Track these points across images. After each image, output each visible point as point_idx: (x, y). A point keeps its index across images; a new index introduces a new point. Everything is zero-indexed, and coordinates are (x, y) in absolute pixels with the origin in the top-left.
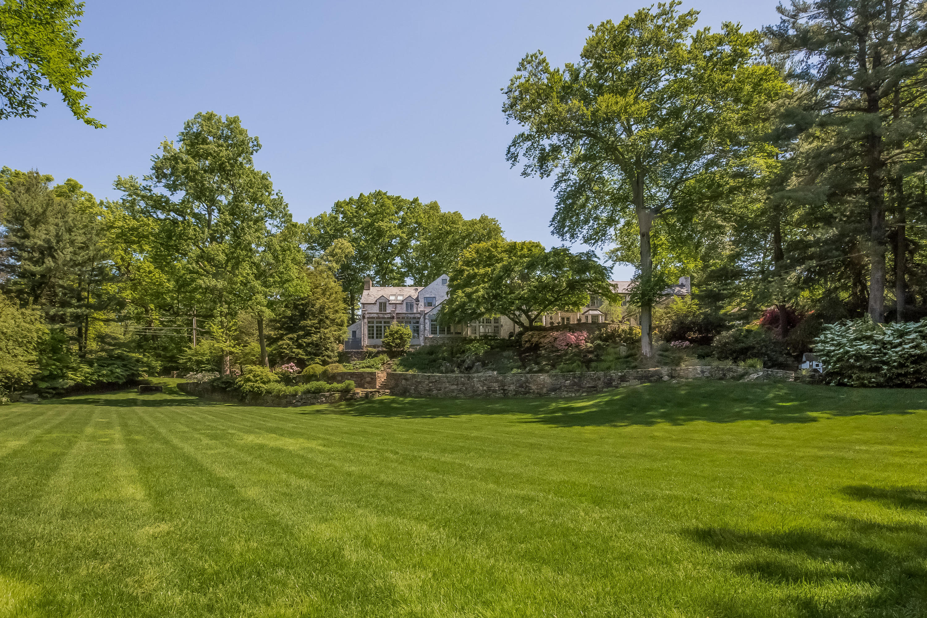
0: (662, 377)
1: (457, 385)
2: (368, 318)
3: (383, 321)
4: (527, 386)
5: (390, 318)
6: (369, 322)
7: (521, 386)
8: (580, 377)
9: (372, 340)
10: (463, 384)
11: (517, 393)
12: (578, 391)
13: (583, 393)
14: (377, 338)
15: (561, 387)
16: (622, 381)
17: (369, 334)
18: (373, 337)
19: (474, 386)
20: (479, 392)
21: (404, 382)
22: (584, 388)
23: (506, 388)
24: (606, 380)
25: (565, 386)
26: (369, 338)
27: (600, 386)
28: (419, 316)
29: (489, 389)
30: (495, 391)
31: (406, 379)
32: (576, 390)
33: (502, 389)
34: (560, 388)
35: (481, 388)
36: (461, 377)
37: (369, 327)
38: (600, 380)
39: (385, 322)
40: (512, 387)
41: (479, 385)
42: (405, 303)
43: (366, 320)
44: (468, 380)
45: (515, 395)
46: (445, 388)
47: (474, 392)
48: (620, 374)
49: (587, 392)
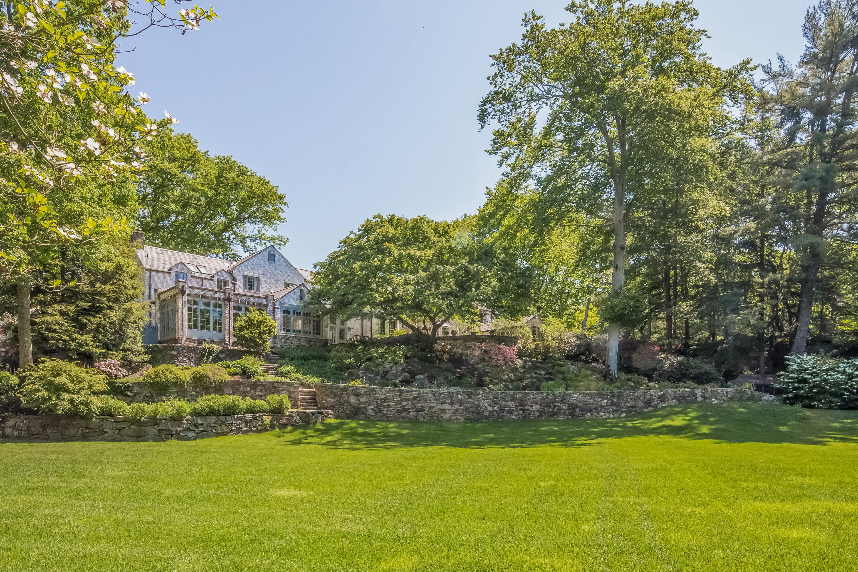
0: (696, 398)
1: (451, 404)
2: (189, 295)
3: (212, 302)
4: (555, 406)
5: (224, 300)
6: (189, 302)
7: (548, 406)
8: (618, 396)
9: (193, 331)
10: (461, 403)
11: (541, 413)
12: (617, 411)
13: (622, 413)
14: (202, 328)
15: (597, 407)
16: (661, 401)
17: (189, 320)
18: (196, 327)
19: (478, 406)
20: (486, 414)
21: (353, 399)
22: (624, 408)
23: (527, 408)
24: (646, 400)
25: (603, 407)
26: (189, 327)
27: (640, 406)
28: (264, 301)
29: (502, 409)
30: (511, 412)
31: (358, 395)
32: (614, 411)
33: (521, 410)
34: (596, 409)
35: (490, 408)
36: (458, 393)
37: (190, 309)
38: (639, 399)
39: (215, 305)
40: (536, 407)
41: (486, 405)
42: (215, 279)
43: (185, 298)
44: (470, 397)
45: (539, 417)
46: (431, 408)
47: (478, 413)
48: (659, 393)
49: (627, 413)
